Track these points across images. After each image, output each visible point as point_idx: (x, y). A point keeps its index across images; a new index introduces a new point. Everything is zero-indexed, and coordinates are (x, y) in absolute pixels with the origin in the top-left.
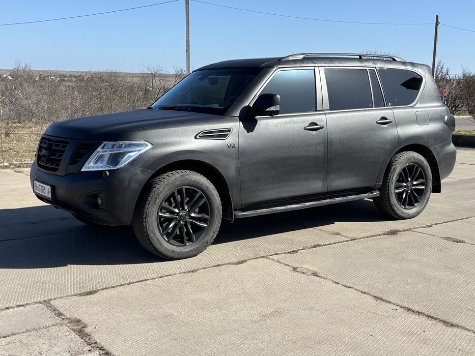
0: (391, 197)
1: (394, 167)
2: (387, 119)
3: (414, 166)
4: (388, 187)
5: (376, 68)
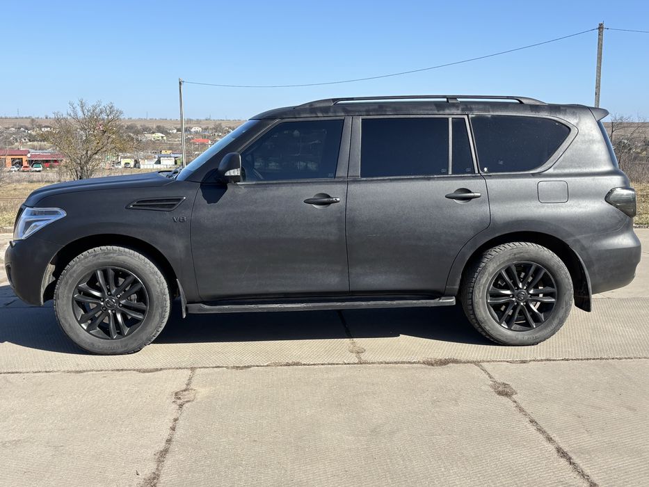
0: (476, 309)
1: (484, 264)
2: (470, 192)
3: (531, 265)
4: (472, 293)
5: (468, 115)
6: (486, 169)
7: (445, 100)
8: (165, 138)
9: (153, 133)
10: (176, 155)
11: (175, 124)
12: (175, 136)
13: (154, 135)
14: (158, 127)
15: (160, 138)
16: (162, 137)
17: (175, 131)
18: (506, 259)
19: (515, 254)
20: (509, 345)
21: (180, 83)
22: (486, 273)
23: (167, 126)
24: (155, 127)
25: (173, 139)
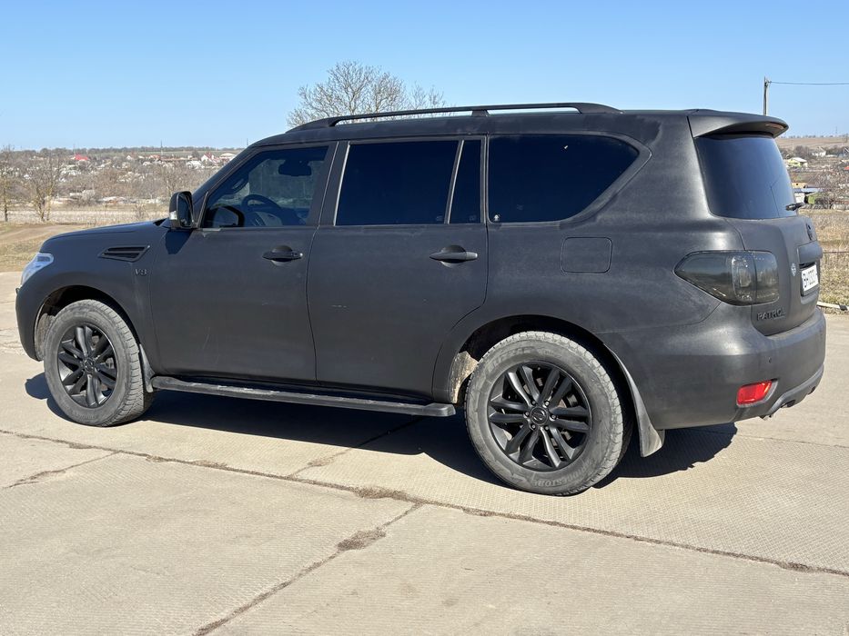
2: (464, 251)
5: (486, 135)
6: (496, 217)
7: (470, 113)
8: (806, 164)
9: (790, 157)
10: (808, 190)
11: (826, 143)
12: (823, 160)
13: (789, 161)
14: (799, 149)
15: (799, 164)
16: (802, 163)
17: (824, 154)
18: (512, 355)
19: (523, 349)
20: (520, 490)
21: (766, 86)
22: (484, 374)
23: (812, 146)
24: (793, 148)
25: (818, 166)
